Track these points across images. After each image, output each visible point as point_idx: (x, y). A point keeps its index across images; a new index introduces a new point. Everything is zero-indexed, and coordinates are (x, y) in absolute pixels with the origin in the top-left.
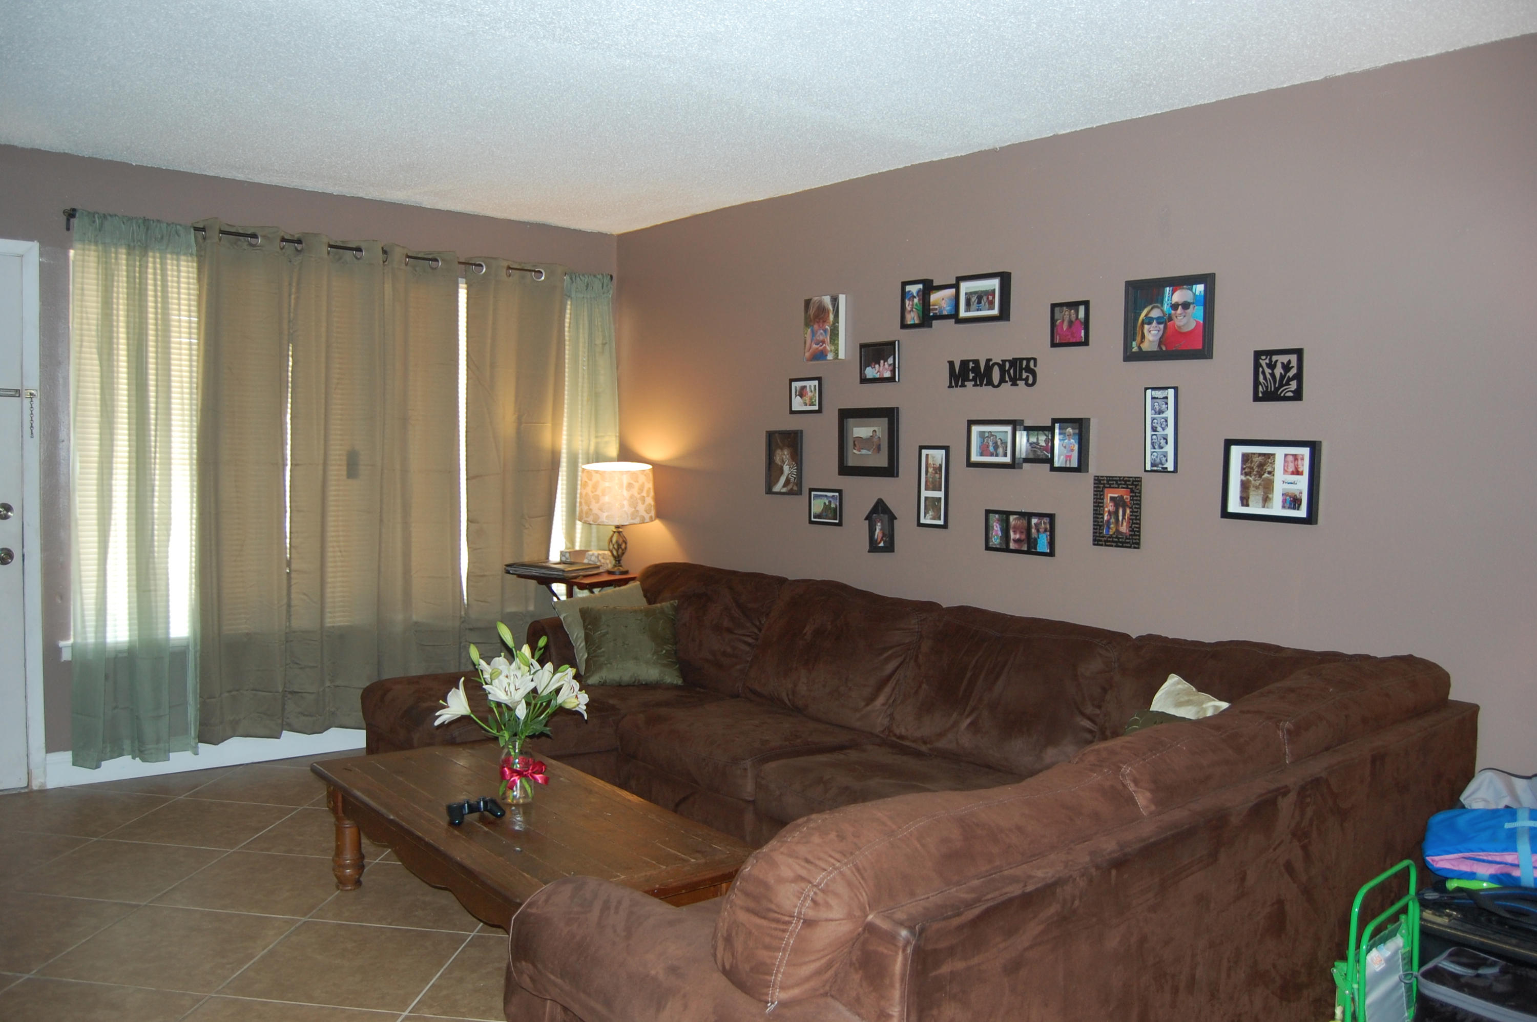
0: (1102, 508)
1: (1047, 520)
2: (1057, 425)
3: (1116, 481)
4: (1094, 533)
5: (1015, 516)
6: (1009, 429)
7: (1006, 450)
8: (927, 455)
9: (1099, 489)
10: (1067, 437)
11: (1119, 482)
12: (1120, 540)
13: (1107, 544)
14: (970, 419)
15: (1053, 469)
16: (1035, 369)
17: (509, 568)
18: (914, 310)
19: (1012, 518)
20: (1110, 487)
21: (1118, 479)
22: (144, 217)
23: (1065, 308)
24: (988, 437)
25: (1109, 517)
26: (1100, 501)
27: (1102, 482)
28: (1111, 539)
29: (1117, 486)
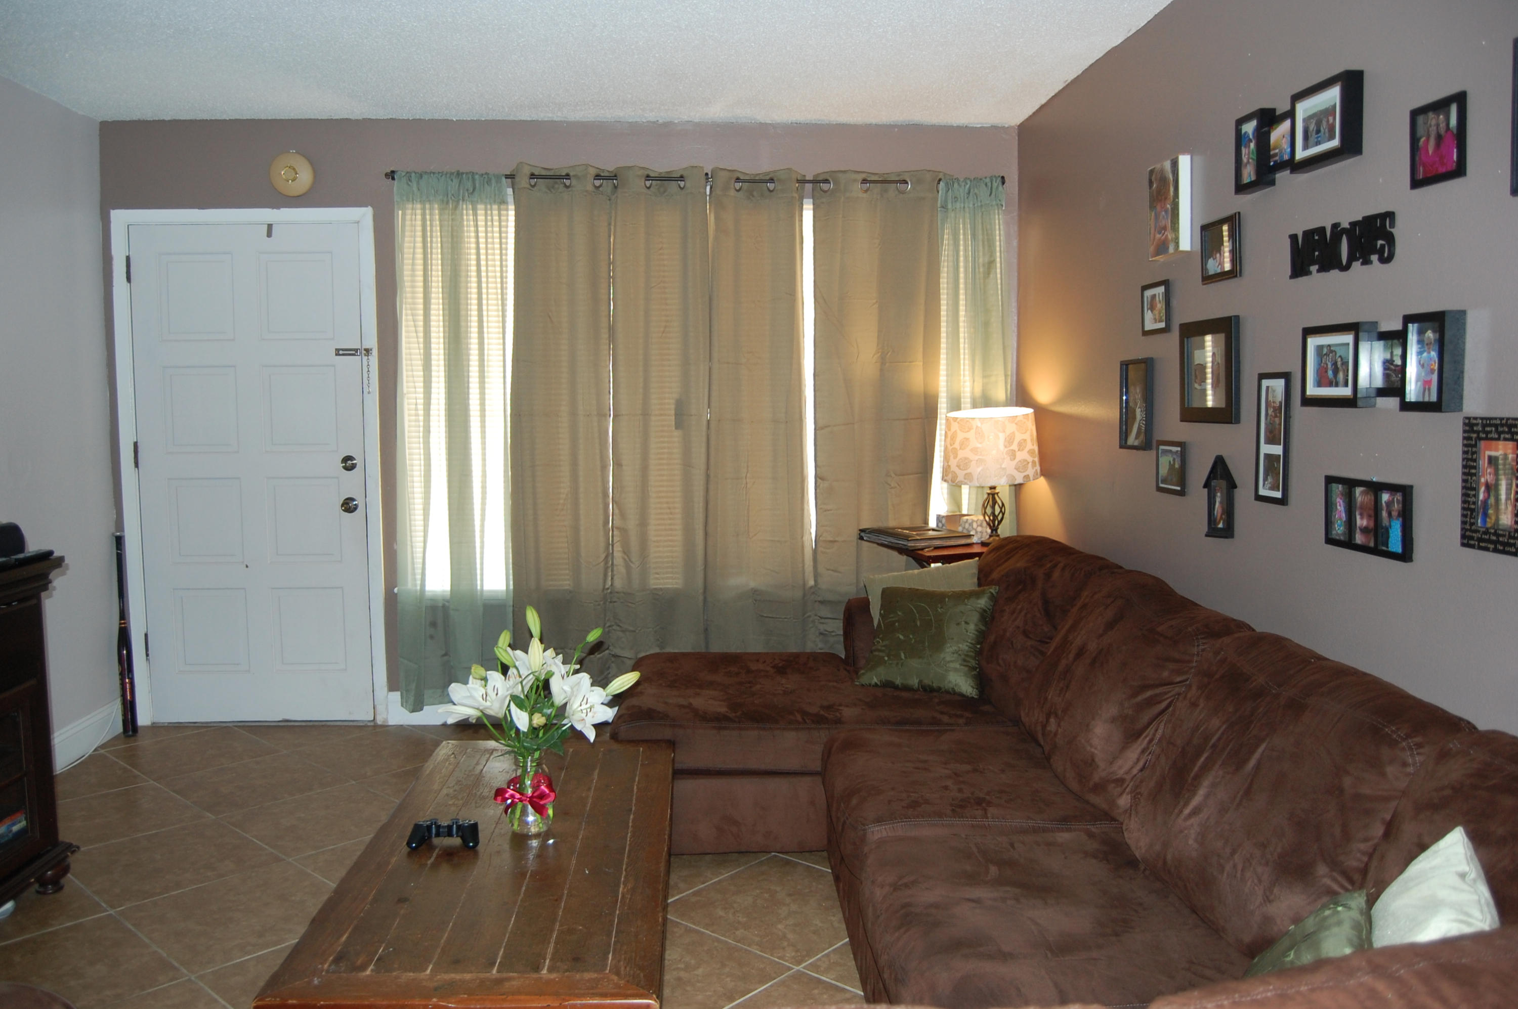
0: (1474, 478)
1: (1399, 496)
2: (1412, 328)
3: (1496, 426)
4: (1463, 523)
5: (1362, 489)
6: (1349, 338)
7: (1347, 376)
8: (1268, 388)
9: (1470, 442)
10: (1426, 348)
11: (1500, 429)
12: (1501, 539)
13: (1482, 544)
14: (1306, 326)
15: (1406, 406)
16: (1392, 230)
17: (863, 534)
18: (1250, 160)
19: (1358, 490)
20: (1487, 439)
21: (1498, 422)
22: (458, 171)
23: (1431, 115)
24: (1326, 354)
25: (1486, 495)
26: (1472, 464)
27: (1475, 428)
28: (1487, 537)
29: (1496, 436)
